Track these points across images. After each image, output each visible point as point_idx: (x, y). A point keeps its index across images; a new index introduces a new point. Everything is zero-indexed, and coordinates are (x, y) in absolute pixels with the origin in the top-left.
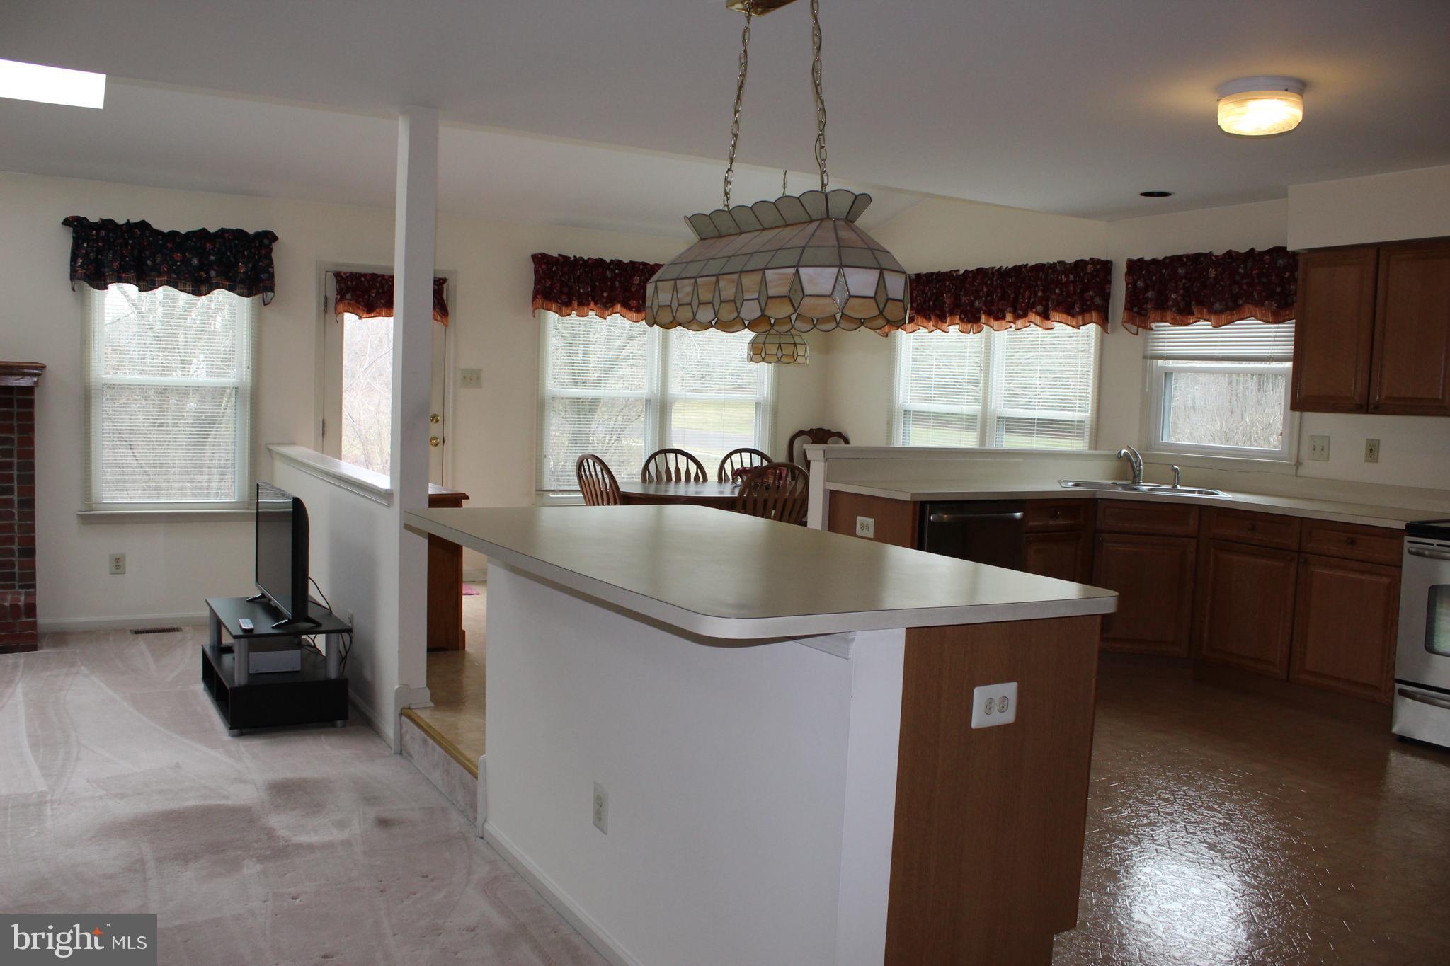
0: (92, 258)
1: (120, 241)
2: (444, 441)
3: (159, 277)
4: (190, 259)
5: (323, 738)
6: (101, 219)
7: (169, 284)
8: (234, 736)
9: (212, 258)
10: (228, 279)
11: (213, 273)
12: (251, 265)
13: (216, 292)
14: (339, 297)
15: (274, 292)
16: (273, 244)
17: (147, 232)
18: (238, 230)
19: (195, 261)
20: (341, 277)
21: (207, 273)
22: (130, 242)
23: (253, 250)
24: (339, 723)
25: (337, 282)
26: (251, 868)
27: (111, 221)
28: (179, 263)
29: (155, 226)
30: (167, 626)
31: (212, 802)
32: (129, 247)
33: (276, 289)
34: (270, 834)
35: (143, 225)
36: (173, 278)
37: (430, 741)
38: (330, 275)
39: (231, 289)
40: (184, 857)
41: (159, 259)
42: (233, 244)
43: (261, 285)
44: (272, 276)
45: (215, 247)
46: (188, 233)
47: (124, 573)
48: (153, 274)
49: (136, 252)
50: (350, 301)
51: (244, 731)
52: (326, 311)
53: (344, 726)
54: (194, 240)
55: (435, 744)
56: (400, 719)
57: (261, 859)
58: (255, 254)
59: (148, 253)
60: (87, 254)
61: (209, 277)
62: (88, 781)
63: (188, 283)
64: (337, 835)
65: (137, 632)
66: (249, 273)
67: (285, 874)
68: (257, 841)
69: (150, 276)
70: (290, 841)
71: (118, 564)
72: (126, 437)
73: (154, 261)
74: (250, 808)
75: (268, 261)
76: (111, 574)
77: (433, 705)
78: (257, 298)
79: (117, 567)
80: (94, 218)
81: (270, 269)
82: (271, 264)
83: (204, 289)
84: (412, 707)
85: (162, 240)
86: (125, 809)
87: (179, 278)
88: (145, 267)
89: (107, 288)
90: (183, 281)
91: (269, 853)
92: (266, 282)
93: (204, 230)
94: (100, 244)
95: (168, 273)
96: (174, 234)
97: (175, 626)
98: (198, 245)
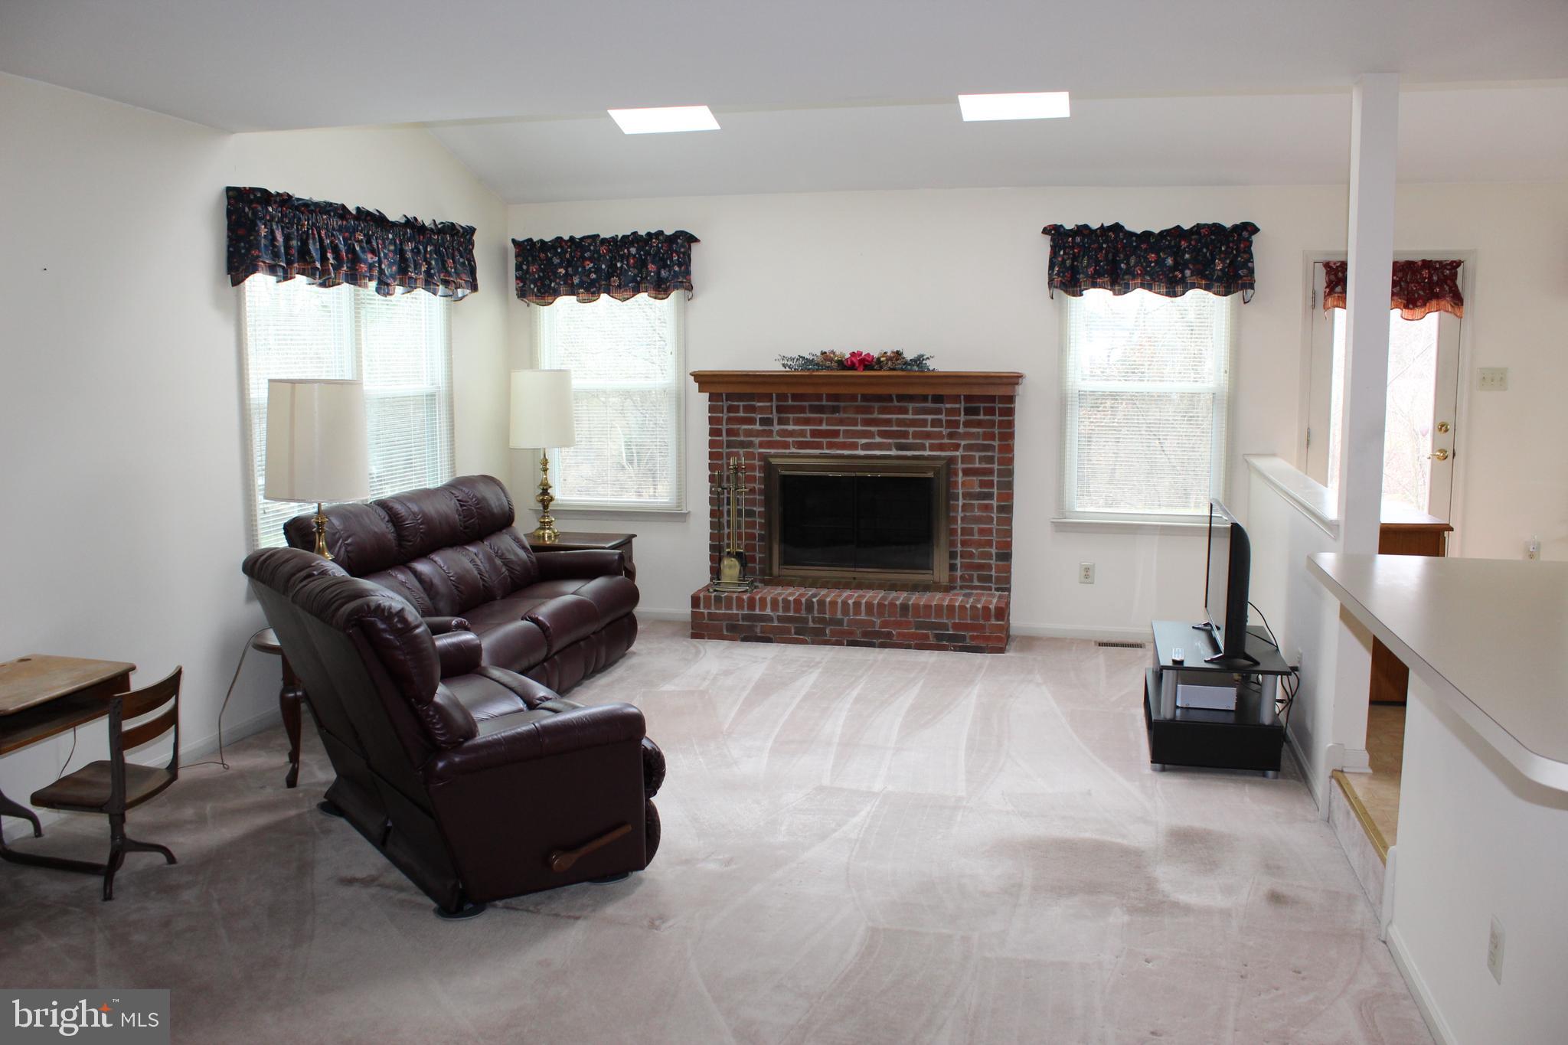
0: (1068, 265)
1: (1095, 246)
2: (1454, 455)
3: (1132, 280)
4: (1164, 260)
5: (1247, 788)
6: (1076, 225)
7: (1143, 286)
8: (1154, 770)
9: (1187, 256)
10: (1204, 277)
11: (1188, 273)
12: (1228, 261)
13: (1190, 293)
14: (1327, 290)
15: (1253, 289)
16: (1253, 237)
17: (1121, 234)
18: (1214, 225)
19: (1170, 261)
20: (1331, 267)
21: (1182, 272)
22: (1105, 246)
23: (1231, 245)
24: (1270, 773)
25: (1327, 273)
26: (1118, 917)
27: (1086, 227)
28: (1153, 265)
29: (1128, 228)
30: (1131, 641)
31: (1107, 838)
32: (1104, 252)
33: (1256, 285)
34: (1151, 885)
35: (1117, 228)
36: (1148, 280)
37: (1353, 814)
38: (1320, 266)
39: (1207, 288)
40: (1061, 890)
41: (1132, 262)
42: (1209, 239)
43: (1240, 282)
44: (1251, 271)
45: (1191, 244)
46: (1162, 232)
47: (1093, 583)
48: (1126, 277)
49: (1110, 256)
50: (1340, 295)
51: (1167, 766)
52: (1314, 307)
53: (1276, 777)
54: (1169, 238)
55: (1356, 819)
56: (1330, 781)
57: (1132, 910)
58: (1232, 249)
59: (1122, 256)
60: (1064, 261)
61: (1184, 277)
62: (1003, 794)
63: (1162, 284)
64: (1219, 901)
65: (1101, 644)
66: (1226, 270)
67: (1148, 933)
68: (1134, 890)
69: (1124, 280)
70: (1168, 897)
71: (1087, 574)
72: (1155, 431)
73: (1128, 264)
74: (1143, 852)
75: (1248, 255)
76: (1081, 583)
77: (1370, 771)
78: (1237, 296)
79: (1086, 577)
80: (1069, 225)
81: (1250, 264)
82: (1250, 257)
83: (1179, 289)
84: (1345, 770)
85: (1136, 242)
86: (1025, 829)
87: (1153, 280)
88: (1119, 271)
89: (1082, 295)
90: (1157, 283)
91: (1141, 905)
92: (1244, 278)
93: (1178, 227)
94: (1076, 251)
95: (1142, 275)
96: (1147, 235)
97: (1139, 642)
98: (1173, 243)
